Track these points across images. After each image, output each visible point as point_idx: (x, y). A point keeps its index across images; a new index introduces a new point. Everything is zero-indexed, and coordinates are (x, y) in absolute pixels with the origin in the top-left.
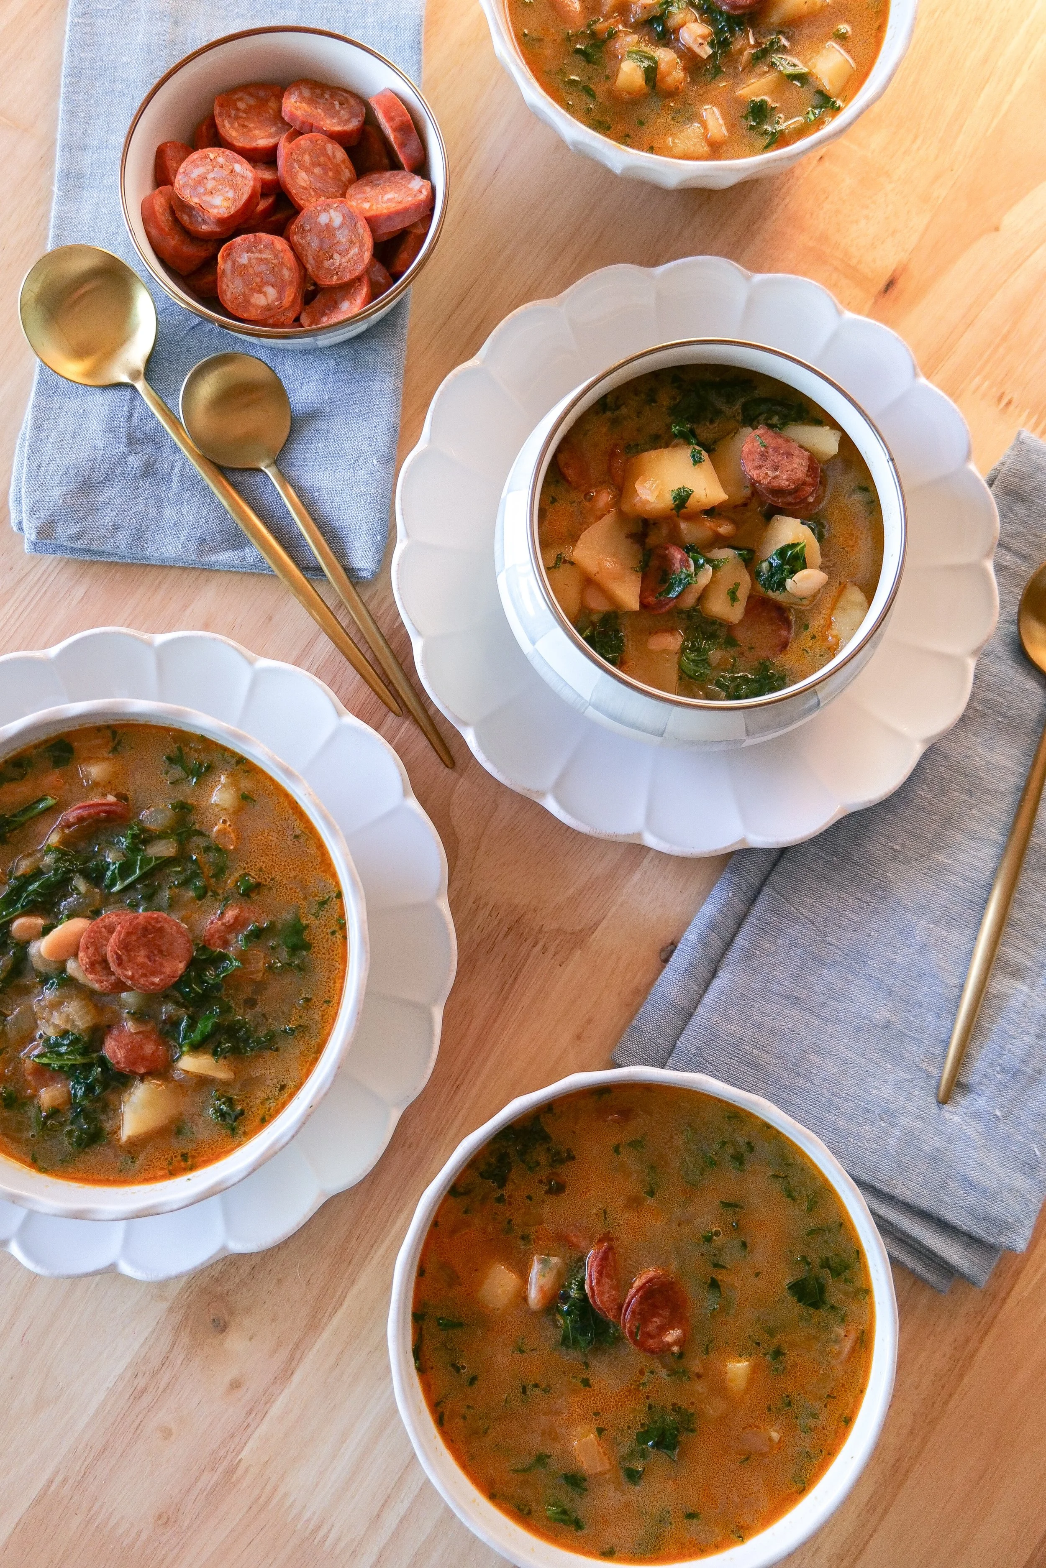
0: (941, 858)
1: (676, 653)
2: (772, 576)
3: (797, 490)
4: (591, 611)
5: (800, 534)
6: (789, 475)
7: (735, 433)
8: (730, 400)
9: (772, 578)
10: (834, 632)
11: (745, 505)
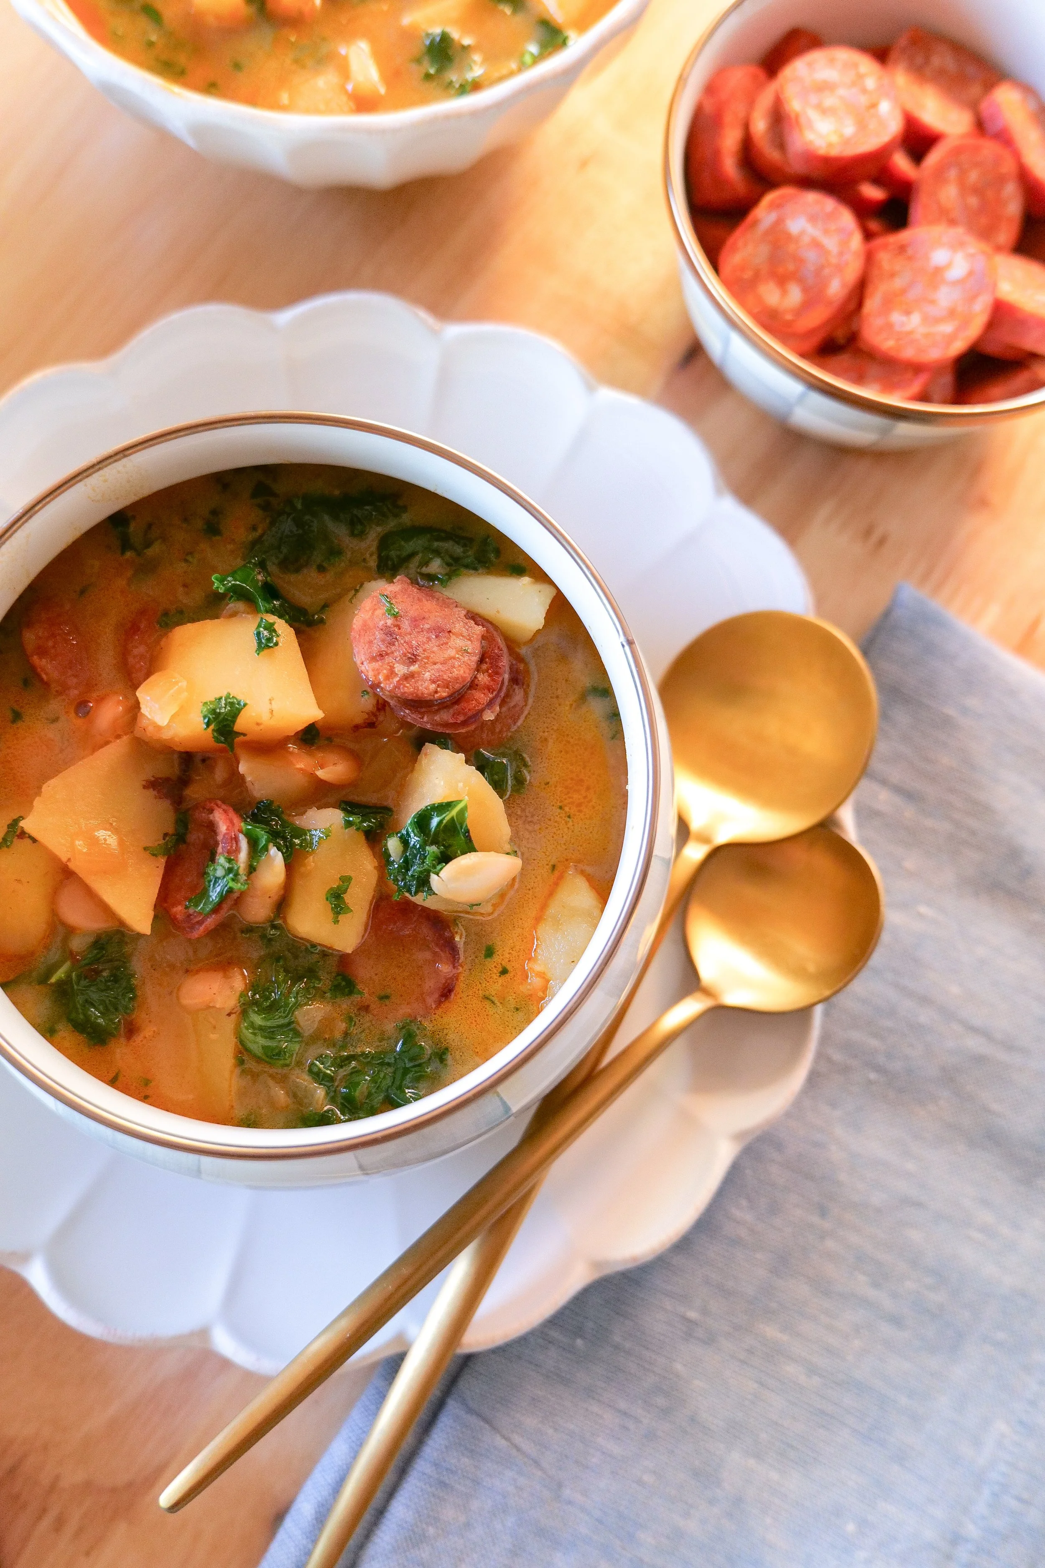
0: (771, 1331)
1: (229, 1015)
2: (407, 864)
3: (457, 698)
4: (70, 931)
5: (461, 785)
6: (439, 670)
7: (357, 591)
8: (357, 528)
9: (408, 870)
10: (538, 967)
11: (371, 725)
